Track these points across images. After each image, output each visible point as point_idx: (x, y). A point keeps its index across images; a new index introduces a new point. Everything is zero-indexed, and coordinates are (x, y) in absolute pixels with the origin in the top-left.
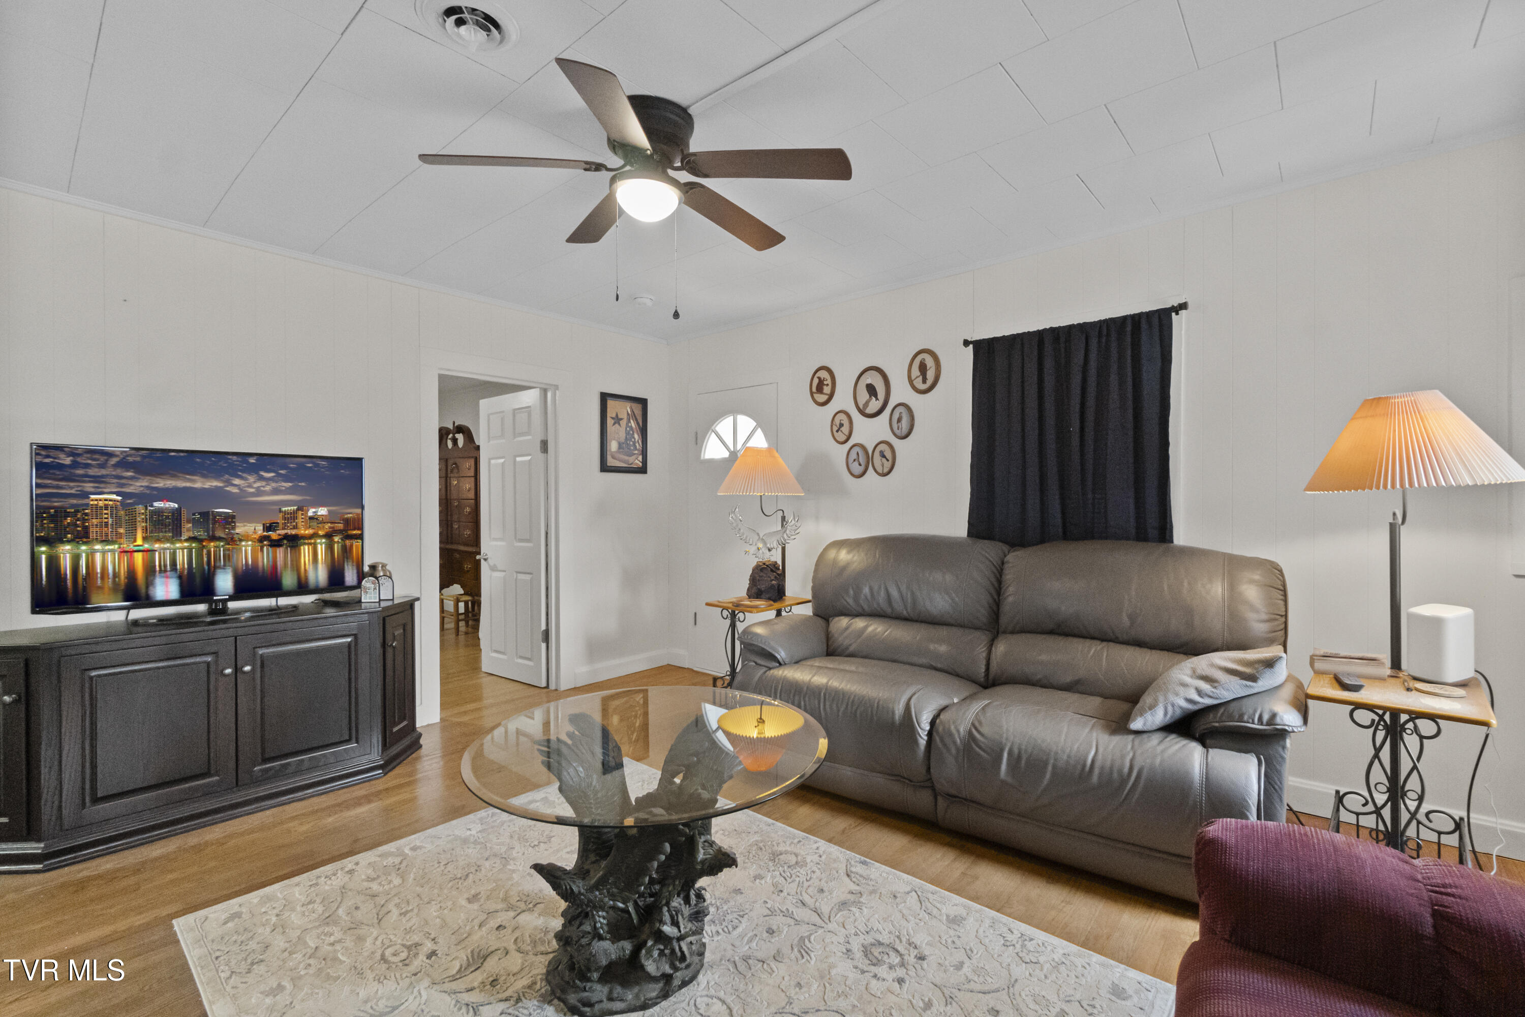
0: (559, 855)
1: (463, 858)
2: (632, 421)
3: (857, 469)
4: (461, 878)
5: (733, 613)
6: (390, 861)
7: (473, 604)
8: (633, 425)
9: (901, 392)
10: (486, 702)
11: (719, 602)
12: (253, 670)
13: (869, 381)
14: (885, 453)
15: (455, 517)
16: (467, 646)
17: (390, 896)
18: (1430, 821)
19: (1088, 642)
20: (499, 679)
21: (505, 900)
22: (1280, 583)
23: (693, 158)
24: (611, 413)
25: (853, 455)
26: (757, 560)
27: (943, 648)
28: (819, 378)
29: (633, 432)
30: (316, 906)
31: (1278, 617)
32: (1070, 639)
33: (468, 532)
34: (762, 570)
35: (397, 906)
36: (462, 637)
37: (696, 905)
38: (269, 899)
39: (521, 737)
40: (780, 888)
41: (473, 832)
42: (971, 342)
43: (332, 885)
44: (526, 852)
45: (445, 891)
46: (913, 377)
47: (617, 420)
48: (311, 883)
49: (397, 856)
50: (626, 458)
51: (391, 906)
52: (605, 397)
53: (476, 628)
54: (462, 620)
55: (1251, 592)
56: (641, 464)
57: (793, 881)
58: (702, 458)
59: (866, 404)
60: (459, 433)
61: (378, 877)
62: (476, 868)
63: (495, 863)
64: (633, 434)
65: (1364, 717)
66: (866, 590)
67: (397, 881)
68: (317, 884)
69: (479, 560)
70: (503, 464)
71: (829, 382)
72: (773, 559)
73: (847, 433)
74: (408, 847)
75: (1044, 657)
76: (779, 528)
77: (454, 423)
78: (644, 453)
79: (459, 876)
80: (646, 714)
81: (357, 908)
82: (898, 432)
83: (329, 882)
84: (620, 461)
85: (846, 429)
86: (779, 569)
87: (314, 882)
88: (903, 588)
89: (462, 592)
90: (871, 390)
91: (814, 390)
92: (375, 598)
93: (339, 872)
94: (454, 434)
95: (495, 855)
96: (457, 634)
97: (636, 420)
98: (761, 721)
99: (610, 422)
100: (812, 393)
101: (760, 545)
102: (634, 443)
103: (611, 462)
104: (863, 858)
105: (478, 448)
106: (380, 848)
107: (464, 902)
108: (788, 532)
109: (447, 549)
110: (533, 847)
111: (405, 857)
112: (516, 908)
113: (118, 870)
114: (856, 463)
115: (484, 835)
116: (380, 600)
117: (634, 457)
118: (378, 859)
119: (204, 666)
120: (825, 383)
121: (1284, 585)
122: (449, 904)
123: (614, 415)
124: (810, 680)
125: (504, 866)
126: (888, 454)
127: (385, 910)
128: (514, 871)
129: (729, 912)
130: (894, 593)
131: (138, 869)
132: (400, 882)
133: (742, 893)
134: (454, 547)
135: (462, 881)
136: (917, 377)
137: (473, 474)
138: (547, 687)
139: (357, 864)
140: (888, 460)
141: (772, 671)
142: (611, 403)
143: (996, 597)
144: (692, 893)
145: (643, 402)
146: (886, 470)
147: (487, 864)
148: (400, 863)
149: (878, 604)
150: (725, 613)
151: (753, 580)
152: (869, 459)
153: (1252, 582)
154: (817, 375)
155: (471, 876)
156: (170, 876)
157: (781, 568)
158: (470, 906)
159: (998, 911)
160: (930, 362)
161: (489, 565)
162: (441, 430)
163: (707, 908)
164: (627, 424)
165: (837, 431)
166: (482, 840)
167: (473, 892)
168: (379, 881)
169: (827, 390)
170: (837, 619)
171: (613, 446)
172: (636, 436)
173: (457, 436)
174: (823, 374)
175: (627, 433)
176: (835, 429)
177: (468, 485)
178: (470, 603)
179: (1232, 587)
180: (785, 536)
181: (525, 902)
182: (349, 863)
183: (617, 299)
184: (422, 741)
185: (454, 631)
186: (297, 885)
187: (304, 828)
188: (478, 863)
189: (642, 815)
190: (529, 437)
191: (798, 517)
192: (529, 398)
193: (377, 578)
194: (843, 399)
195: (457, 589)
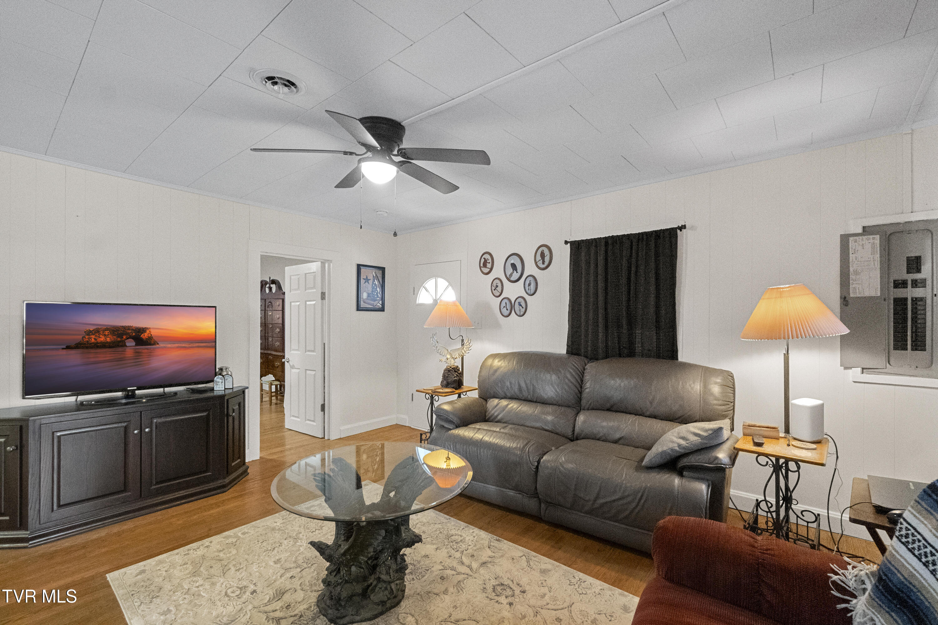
0: (326, 537)
1: (272, 538)
2: (376, 281)
3: (506, 312)
4: (270, 550)
5: (432, 396)
6: (230, 540)
7: (281, 386)
8: (377, 283)
9: (531, 269)
10: (288, 447)
11: (424, 389)
12: (151, 431)
13: (512, 262)
14: (521, 304)
15: (270, 334)
16: (276, 412)
17: (230, 560)
18: (803, 516)
19: (629, 416)
20: (296, 432)
21: (295, 562)
22: (731, 384)
23: (404, 151)
24: (363, 276)
25: (503, 304)
26: (447, 365)
27: (549, 418)
28: (484, 258)
29: (377, 287)
30: (188, 566)
31: (729, 403)
32: (619, 414)
33: (278, 344)
34: (449, 371)
35: (234, 565)
36: (273, 406)
37: (400, 564)
38: (161, 562)
39: (308, 467)
40: (450, 554)
41: (278, 524)
42: (569, 242)
43: (197, 554)
44: (308, 535)
45: (262, 557)
46: (537, 260)
47: (367, 280)
48: (185, 553)
49: (233, 538)
50: (372, 302)
51: (231, 566)
52: (359, 267)
53: (282, 401)
54: (274, 396)
55: (716, 389)
56: (381, 306)
57: (457, 551)
58: (417, 303)
59: (511, 275)
60: (273, 284)
61: (224, 549)
62: (279, 544)
63: (290, 541)
64: (376, 288)
65: (763, 460)
66: (508, 384)
67: (234, 552)
68: (188, 554)
69: (284, 362)
70: (299, 305)
71: (490, 261)
72: (456, 364)
73: (500, 291)
74: (240, 533)
75: (605, 424)
76: (460, 346)
77: (270, 278)
78: (383, 299)
79: (270, 548)
80: (383, 454)
81: (211, 567)
82: (528, 292)
83: (195, 553)
84: (368, 304)
85: (499, 289)
86: (459, 370)
87: (187, 552)
88: (528, 382)
89: (274, 379)
90: (514, 266)
91: (482, 265)
92: (222, 388)
93: (201, 547)
94: (270, 285)
95: (290, 537)
96: (271, 405)
97: (379, 280)
98: (448, 458)
99: (362, 281)
100: (480, 267)
101: (449, 356)
102: (377, 293)
103: (363, 305)
104: (498, 538)
105: (284, 293)
106: (224, 533)
107: (272, 564)
108: (465, 349)
109: (265, 353)
110: (312, 532)
111: (239, 538)
112: (301, 567)
113: (72, 547)
114: (505, 308)
115: (284, 525)
116: (225, 389)
117: (377, 302)
118: (223, 539)
119: (123, 429)
120: (488, 261)
121: (734, 385)
122: (264, 564)
123: (365, 277)
124: (473, 437)
125: (295, 543)
126: (523, 304)
127: (227, 568)
128: (301, 546)
129: (420, 567)
130: (523, 385)
131: (84, 546)
132: (236, 552)
133: (428, 557)
134: (269, 352)
135: (271, 552)
136: (539, 260)
137: (281, 309)
138: (324, 438)
139: (211, 542)
140: (523, 308)
141: (452, 431)
142: (363, 270)
143: (580, 389)
144: (398, 557)
145: (383, 269)
146: (522, 313)
147: (285, 542)
148: (236, 542)
149: (514, 392)
150: (427, 396)
151: (445, 377)
152: (512, 307)
153: (716, 383)
154: (484, 257)
155: (276, 549)
156: (103, 550)
157: (460, 370)
158: (276, 565)
159: (569, 566)
160: (547, 252)
161: (290, 365)
162: (262, 282)
163: (407, 565)
164: (373, 283)
165: (495, 290)
166: (283, 529)
167: (277, 558)
168: (224, 552)
169: (489, 266)
170: (492, 400)
171: (364, 295)
172: (378, 289)
173: (272, 285)
174: (487, 256)
175: (373, 288)
176: (493, 288)
177: (278, 315)
178: (279, 386)
179: (705, 386)
180: (463, 351)
181: (307, 563)
182: (206, 542)
183: (361, 228)
184: (249, 471)
185: (268, 402)
186: (177, 554)
187: (180, 522)
188: (281, 542)
189: (369, 515)
190: (315, 290)
191: (470, 341)
192: (315, 267)
193: (223, 376)
194: (498, 272)
195: (271, 377)
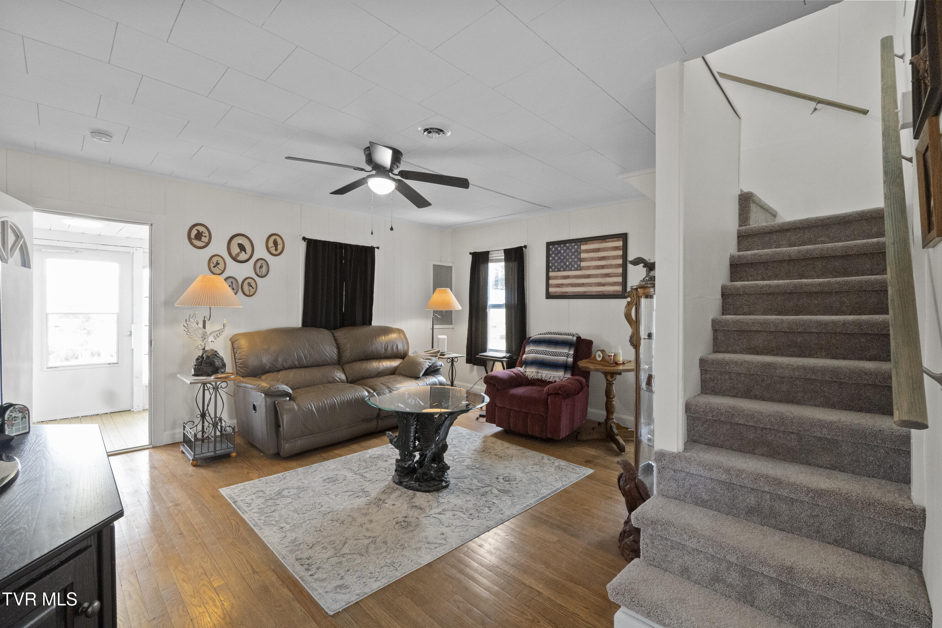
9: (261, 252)
13: (240, 242)
14: (251, 284)
28: (196, 230)
42: (305, 239)
46: (270, 247)
59: (238, 255)
71: (206, 234)
82: (260, 274)
85: (221, 267)
90: (241, 247)
91: (192, 237)
120: (202, 234)
126: (254, 285)
136: (272, 247)
140: (253, 288)
143: (338, 351)
146: (251, 294)
152: (239, 286)
154: (195, 228)
165: (214, 267)
169: (204, 239)
174: (201, 228)
176: (212, 265)
194: (218, 248)
